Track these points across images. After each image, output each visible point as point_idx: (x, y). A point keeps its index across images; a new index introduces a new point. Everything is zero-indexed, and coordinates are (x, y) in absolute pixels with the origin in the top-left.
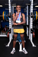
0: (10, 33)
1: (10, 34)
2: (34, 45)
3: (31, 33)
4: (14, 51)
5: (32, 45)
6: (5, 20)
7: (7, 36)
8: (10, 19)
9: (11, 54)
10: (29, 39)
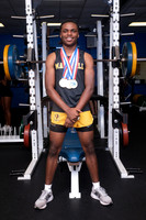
0: (35, 127)
1: (33, 132)
2: (124, 174)
3: (114, 126)
4: (49, 196)
5: (119, 174)
6: (13, 76)
7: (22, 140)
8: (31, 74)
9: (37, 209)
10: (109, 152)
